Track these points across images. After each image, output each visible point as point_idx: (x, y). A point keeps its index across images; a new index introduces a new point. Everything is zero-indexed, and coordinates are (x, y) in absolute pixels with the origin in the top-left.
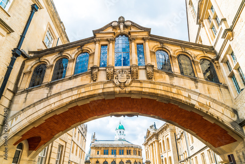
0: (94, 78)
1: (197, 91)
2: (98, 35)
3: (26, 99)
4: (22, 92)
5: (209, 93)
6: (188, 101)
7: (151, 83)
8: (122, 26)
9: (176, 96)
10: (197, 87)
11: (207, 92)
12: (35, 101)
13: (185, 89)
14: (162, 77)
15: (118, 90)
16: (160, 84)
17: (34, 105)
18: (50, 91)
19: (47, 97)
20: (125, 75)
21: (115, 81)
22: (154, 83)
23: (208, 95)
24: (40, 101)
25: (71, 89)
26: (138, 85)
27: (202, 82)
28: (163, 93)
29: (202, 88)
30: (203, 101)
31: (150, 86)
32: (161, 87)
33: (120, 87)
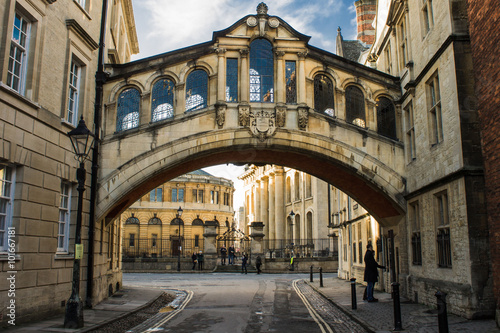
0: (219, 121)
1: (364, 149)
2: (222, 41)
3: (119, 150)
4: (112, 140)
5: (379, 154)
6: (349, 163)
7: (303, 134)
8: (262, 25)
9: (335, 156)
10: (364, 145)
11: (376, 151)
12: (135, 155)
13: (348, 146)
14: (319, 125)
15: (255, 142)
16: (316, 136)
17: (134, 160)
18: (154, 139)
19: (153, 150)
20: (267, 119)
21: (253, 129)
22: (308, 135)
23: (376, 157)
24: (142, 155)
25: (187, 138)
26: (285, 136)
27: (373, 137)
28: (318, 150)
29: (371, 146)
30: (369, 164)
31: (301, 138)
32: (316, 142)
33: (258, 138)
